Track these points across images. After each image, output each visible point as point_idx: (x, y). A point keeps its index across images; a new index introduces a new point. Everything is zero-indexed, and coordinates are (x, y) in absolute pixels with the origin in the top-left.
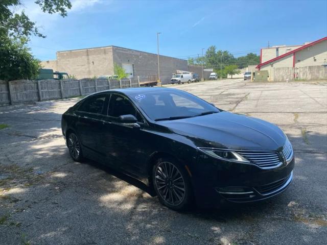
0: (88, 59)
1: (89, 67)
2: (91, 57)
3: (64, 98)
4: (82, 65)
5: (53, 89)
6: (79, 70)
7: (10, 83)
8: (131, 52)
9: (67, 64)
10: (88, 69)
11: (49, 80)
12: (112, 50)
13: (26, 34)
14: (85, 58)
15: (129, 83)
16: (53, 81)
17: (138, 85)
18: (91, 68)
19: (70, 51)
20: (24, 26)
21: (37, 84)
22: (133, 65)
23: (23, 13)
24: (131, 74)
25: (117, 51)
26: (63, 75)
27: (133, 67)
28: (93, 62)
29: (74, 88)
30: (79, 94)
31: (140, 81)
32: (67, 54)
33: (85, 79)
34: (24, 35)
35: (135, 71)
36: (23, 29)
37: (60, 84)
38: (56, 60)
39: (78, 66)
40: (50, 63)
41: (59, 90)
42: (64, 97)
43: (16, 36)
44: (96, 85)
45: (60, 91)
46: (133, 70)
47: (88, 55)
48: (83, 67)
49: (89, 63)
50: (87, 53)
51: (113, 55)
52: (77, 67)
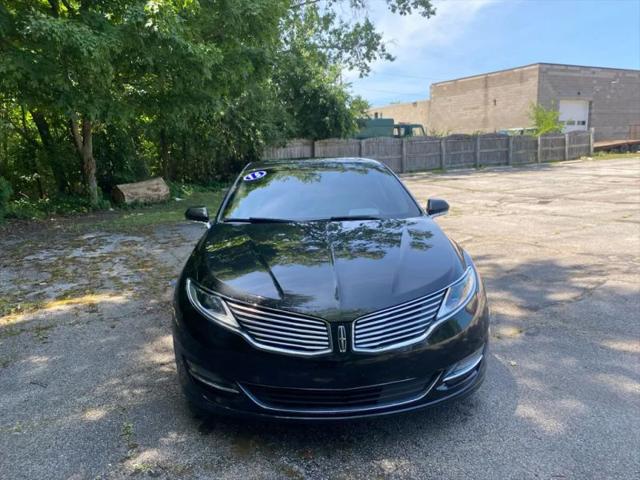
0: (486, 96)
1: (485, 112)
2: (491, 91)
3: (407, 172)
4: (474, 108)
5: (388, 155)
6: (467, 117)
7: (317, 143)
8: (588, 74)
9: (447, 106)
10: (483, 116)
11: (382, 138)
12: (537, 73)
13: (369, 59)
14: (480, 93)
15: (565, 144)
16: (390, 140)
17: (589, 147)
18: (489, 113)
19: (455, 80)
20: (366, 45)
21: (360, 145)
22: (591, 103)
23: (367, 21)
24: (584, 123)
25: (550, 73)
26: (414, 129)
27: (590, 108)
28: (495, 101)
29: (430, 154)
30: (438, 165)
31: (596, 141)
32: (448, 87)
33: (455, 136)
34: (366, 61)
35: (593, 116)
36: (364, 50)
37: (402, 145)
38: (429, 99)
39: (465, 109)
40: (418, 105)
41: (399, 157)
42: (405, 168)
43: (354, 62)
44: (479, 148)
45: (401, 160)
46: (590, 114)
47: (486, 87)
48: (476, 111)
49: (486, 103)
50: (487, 81)
51: (539, 82)
52: (464, 112)
